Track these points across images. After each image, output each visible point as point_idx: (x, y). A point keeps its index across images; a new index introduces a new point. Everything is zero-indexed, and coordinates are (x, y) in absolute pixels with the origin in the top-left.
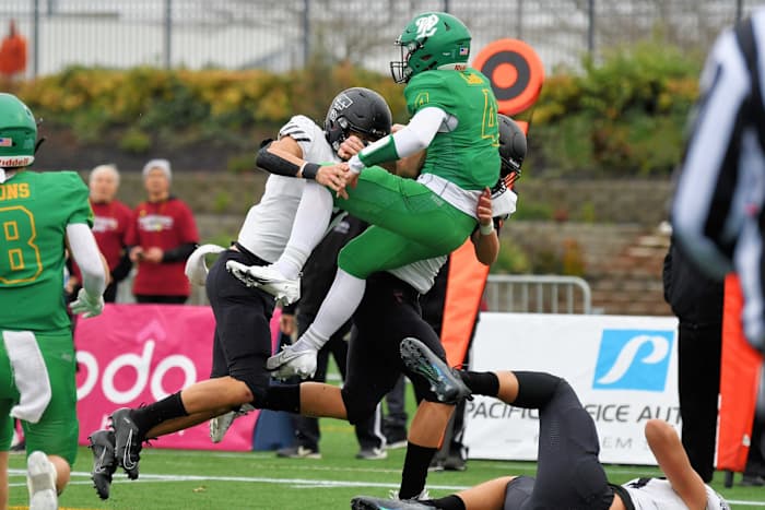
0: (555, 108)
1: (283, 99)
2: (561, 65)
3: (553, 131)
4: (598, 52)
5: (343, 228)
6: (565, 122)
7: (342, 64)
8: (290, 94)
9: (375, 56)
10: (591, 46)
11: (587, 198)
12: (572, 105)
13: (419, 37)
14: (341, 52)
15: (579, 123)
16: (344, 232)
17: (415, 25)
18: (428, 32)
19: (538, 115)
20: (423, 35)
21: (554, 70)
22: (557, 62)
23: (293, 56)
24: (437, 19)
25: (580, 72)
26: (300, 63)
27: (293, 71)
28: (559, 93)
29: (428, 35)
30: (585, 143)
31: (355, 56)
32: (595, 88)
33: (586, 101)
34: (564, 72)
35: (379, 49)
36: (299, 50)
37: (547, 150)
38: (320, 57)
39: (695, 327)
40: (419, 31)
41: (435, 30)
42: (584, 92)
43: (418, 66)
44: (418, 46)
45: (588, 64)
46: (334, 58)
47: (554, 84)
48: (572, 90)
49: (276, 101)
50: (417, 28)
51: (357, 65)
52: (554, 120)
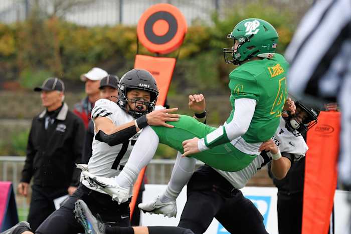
0: (193, 48)
1: (11, 41)
2: (198, 19)
3: (192, 63)
4: (222, 10)
5: (62, 129)
6: (200, 57)
7: (51, 17)
8: (16, 38)
9: (73, 13)
10: (217, 6)
11: (215, 108)
12: (205, 46)
13: (247, 34)
14: (50, 10)
15: (209, 58)
16: (63, 131)
17: (244, 26)
18: (253, 31)
19: (183, 52)
20: (250, 33)
21: (193, 22)
22: (195, 17)
23: (18, 12)
24: (259, 24)
25: (210, 24)
26: (23, 17)
27: (18, 23)
28: (196, 38)
29: (254, 33)
30: (214, 72)
31: (60, 12)
32: (220, 34)
33: (214, 43)
34: (199, 24)
35: (76, 7)
36: (22, 8)
37: (188, 76)
38: (36, 13)
39: (289, 194)
40: (247, 31)
41: (258, 30)
42: (213, 37)
43: (245, 53)
44: (246, 40)
45: (215, 18)
46: (46, 13)
47: (193, 31)
48: (205, 36)
49: (6, 43)
50: (246, 28)
51: (61, 18)
52: (192, 55)
